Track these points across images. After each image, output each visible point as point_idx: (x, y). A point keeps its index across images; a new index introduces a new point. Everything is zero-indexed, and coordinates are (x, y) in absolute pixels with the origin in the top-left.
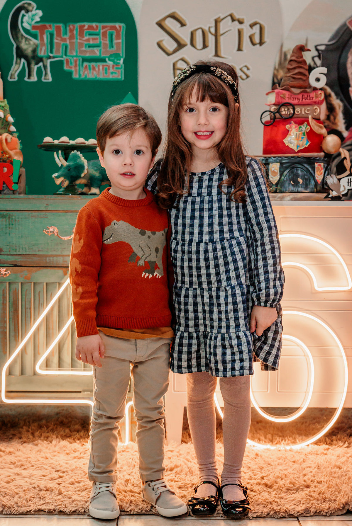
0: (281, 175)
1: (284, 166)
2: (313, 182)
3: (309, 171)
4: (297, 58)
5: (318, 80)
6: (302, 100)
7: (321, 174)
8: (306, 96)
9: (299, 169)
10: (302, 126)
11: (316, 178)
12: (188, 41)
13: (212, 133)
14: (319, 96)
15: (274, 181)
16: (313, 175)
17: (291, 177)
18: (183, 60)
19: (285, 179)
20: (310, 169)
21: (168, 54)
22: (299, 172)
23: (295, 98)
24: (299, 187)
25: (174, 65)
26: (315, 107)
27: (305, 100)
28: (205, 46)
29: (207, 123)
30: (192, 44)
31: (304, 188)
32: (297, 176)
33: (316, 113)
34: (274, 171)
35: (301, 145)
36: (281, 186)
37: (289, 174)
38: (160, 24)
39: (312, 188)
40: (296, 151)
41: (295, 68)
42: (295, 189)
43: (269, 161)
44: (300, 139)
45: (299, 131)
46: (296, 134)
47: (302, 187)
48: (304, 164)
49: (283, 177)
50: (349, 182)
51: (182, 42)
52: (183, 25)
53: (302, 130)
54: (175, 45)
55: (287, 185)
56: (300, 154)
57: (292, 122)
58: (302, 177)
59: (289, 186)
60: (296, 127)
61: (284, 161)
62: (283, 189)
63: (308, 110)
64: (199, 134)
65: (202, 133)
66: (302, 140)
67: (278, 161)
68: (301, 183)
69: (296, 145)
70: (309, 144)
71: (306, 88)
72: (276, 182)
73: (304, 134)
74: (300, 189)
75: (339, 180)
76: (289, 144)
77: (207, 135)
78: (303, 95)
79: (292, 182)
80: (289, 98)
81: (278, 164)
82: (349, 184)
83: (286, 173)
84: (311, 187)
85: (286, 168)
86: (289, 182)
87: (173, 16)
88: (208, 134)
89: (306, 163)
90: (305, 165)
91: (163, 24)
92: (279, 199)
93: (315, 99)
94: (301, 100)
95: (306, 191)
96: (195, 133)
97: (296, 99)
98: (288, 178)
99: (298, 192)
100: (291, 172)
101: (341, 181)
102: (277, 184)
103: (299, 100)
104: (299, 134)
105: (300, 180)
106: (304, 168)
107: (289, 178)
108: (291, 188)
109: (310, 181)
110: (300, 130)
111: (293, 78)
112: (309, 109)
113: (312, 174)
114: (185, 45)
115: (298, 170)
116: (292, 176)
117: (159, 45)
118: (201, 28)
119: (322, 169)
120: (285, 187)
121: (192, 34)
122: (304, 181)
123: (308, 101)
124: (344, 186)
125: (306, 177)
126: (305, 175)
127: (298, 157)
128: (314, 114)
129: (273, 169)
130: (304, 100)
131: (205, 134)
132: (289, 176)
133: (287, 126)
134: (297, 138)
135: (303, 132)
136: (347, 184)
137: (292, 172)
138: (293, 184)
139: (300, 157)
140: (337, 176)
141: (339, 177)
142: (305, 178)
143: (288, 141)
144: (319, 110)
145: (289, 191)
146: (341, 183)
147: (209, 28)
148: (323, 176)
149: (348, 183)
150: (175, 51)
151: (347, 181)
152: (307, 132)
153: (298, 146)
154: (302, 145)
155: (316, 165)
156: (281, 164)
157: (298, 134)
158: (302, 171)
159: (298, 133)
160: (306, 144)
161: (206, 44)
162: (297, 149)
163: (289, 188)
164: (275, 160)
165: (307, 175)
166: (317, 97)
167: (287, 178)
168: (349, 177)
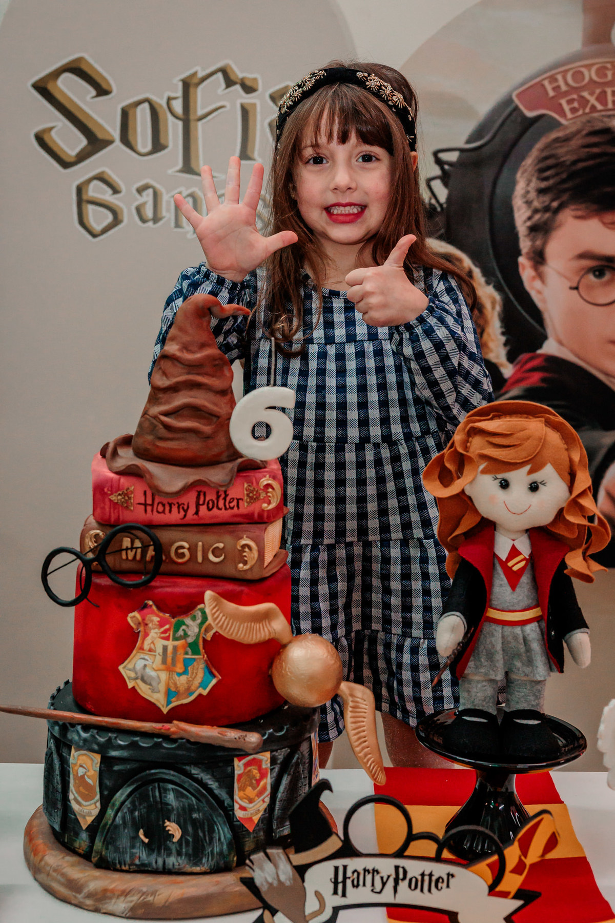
0: (105, 802)
1: (116, 768)
2: (223, 833)
3: (210, 791)
4: (185, 348)
5: (262, 431)
6: (197, 513)
7: (260, 794)
8: (211, 496)
9: (170, 786)
10: (188, 621)
11: (239, 814)
12: (115, 133)
13: (363, 207)
14: (263, 495)
15: (84, 817)
16: (227, 802)
17: (141, 815)
18: (101, 178)
19: (119, 820)
20: (213, 785)
21: (65, 165)
22: (171, 798)
23: (170, 505)
24: (169, 855)
25: (79, 190)
26: (243, 542)
27: (209, 509)
28: (158, 146)
29: (353, 185)
30: (126, 140)
31: (186, 855)
32: (165, 812)
33: (245, 563)
34: (83, 777)
35: (182, 689)
36: (107, 843)
37: (133, 803)
38: (43, 89)
39: (221, 853)
40: (165, 710)
41: (174, 389)
42: (157, 861)
43: (69, 736)
44: (179, 668)
45: (175, 639)
46: (165, 648)
47: (179, 854)
48: (188, 768)
49: (110, 813)
50: (340, 879)
51: (100, 135)
52: (102, 91)
53: (186, 635)
54: (83, 142)
55: (124, 842)
56: (177, 727)
57: (150, 603)
58: (179, 815)
59: (133, 847)
60: (161, 624)
61: (114, 753)
62: (111, 855)
63: (216, 552)
64: (336, 211)
65: (342, 208)
66: (185, 672)
67: (96, 747)
68: (175, 840)
69: (162, 687)
70: (214, 681)
71: (213, 462)
72: (90, 820)
73: (193, 647)
74: (172, 861)
75: (301, 870)
76: (139, 681)
77: (354, 214)
78: (199, 493)
79: (141, 832)
80: (145, 505)
81: (97, 758)
82: (340, 886)
83: (120, 796)
84: (217, 849)
85: (123, 780)
86: (132, 834)
87: (77, 69)
88: (355, 210)
89: (196, 764)
90: (194, 771)
91: (50, 87)
92: (89, 902)
93: (245, 508)
94: (192, 510)
95: (197, 869)
96: (328, 209)
97: (175, 509)
98: (128, 817)
99: (166, 871)
100: (139, 795)
101: (310, 874)
102: (93, 829)
103: (186, 511)
104: (175, 649)
105: (173, 828)
106: (187, 782)
107: (133, 819)
108: (142, 855)
109: (211, 831)
110: (181, 633)
111: (167, 427)
112: (221, 545)
113: (220, 802)
114: (108, 143)
115: (166, 790)
116: (144, 811)
117: (41, 140)
118: (147, 100)
119: (263, 775)
120: (117, 850)
121: (125, 115)
122: (190, 829)
123: (221, 514)
124: (318, 894)
125: (195, 815)
126: (191, 809)
127: (167, 738)
128: (241, 565)
129: (81, 771)
130: (203, 510)
131: (348, 210)
132: (132, 812)
133: (133, 618)
134: (168, 664)
135: (190, 640)
136: (332, 886)
137: (144, 797)
138: (146, 840)
139: (174, 741)
140: (292, 857)
141: (300, 859)
142: (194, 822)
143: (134, 670)
144: (255, 554)
145: (132, 864)
146: (306, 884)
147: (169, 99)
148: (267, 800)
149: (336, 883)
150: (82, 156)
151: (332, 875)
152: (204, 640)
153: (168, 693)
154: (189, 692)
155: (239, 766)
156: (107, 762)
157: (170, 649)
158: (178, 795)
159: (170, 644)
160: (203, 685)
161: (162, 141)
162: (169, 703)
163: (132, 856)
164: (85, 740)
165: (199, 810)
166: (254, 498)
167: (124, 818)
168: (340, 862)
